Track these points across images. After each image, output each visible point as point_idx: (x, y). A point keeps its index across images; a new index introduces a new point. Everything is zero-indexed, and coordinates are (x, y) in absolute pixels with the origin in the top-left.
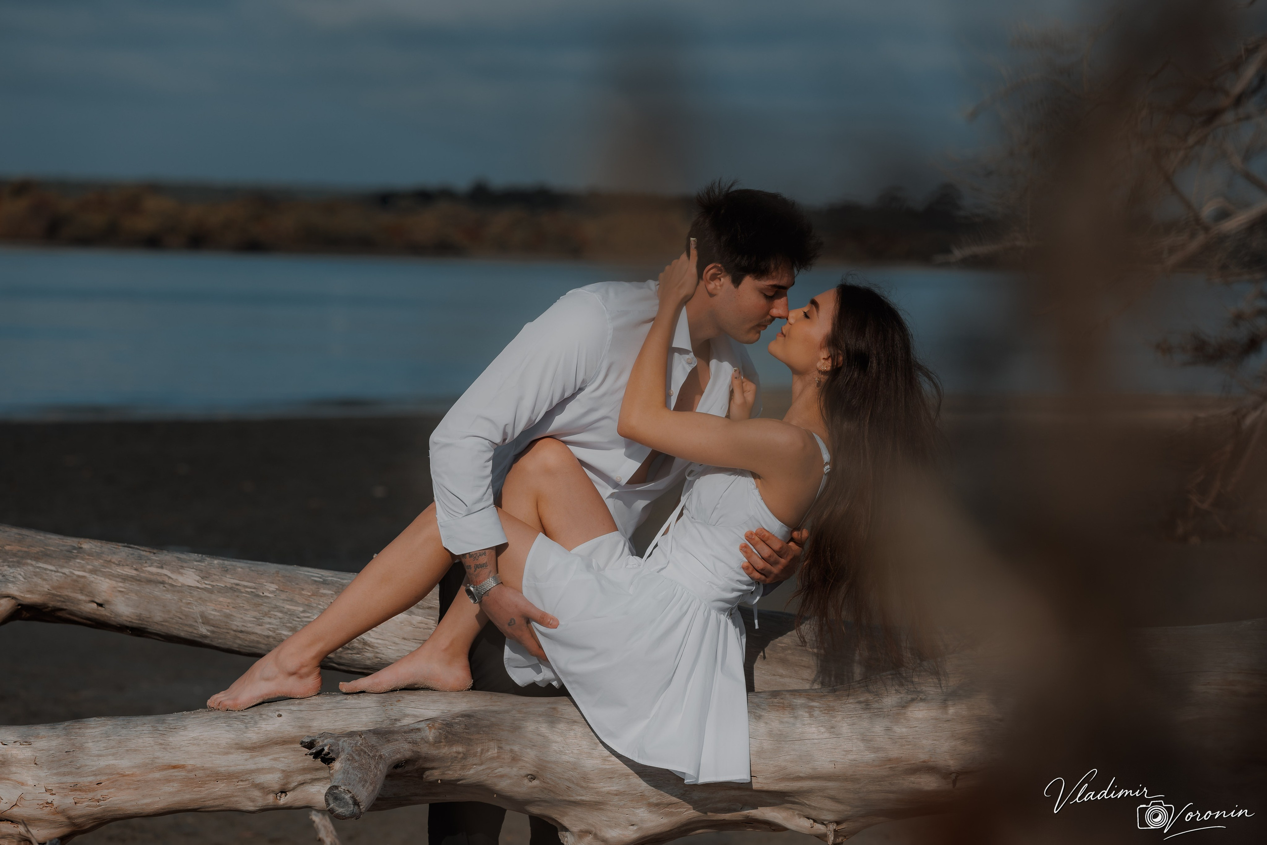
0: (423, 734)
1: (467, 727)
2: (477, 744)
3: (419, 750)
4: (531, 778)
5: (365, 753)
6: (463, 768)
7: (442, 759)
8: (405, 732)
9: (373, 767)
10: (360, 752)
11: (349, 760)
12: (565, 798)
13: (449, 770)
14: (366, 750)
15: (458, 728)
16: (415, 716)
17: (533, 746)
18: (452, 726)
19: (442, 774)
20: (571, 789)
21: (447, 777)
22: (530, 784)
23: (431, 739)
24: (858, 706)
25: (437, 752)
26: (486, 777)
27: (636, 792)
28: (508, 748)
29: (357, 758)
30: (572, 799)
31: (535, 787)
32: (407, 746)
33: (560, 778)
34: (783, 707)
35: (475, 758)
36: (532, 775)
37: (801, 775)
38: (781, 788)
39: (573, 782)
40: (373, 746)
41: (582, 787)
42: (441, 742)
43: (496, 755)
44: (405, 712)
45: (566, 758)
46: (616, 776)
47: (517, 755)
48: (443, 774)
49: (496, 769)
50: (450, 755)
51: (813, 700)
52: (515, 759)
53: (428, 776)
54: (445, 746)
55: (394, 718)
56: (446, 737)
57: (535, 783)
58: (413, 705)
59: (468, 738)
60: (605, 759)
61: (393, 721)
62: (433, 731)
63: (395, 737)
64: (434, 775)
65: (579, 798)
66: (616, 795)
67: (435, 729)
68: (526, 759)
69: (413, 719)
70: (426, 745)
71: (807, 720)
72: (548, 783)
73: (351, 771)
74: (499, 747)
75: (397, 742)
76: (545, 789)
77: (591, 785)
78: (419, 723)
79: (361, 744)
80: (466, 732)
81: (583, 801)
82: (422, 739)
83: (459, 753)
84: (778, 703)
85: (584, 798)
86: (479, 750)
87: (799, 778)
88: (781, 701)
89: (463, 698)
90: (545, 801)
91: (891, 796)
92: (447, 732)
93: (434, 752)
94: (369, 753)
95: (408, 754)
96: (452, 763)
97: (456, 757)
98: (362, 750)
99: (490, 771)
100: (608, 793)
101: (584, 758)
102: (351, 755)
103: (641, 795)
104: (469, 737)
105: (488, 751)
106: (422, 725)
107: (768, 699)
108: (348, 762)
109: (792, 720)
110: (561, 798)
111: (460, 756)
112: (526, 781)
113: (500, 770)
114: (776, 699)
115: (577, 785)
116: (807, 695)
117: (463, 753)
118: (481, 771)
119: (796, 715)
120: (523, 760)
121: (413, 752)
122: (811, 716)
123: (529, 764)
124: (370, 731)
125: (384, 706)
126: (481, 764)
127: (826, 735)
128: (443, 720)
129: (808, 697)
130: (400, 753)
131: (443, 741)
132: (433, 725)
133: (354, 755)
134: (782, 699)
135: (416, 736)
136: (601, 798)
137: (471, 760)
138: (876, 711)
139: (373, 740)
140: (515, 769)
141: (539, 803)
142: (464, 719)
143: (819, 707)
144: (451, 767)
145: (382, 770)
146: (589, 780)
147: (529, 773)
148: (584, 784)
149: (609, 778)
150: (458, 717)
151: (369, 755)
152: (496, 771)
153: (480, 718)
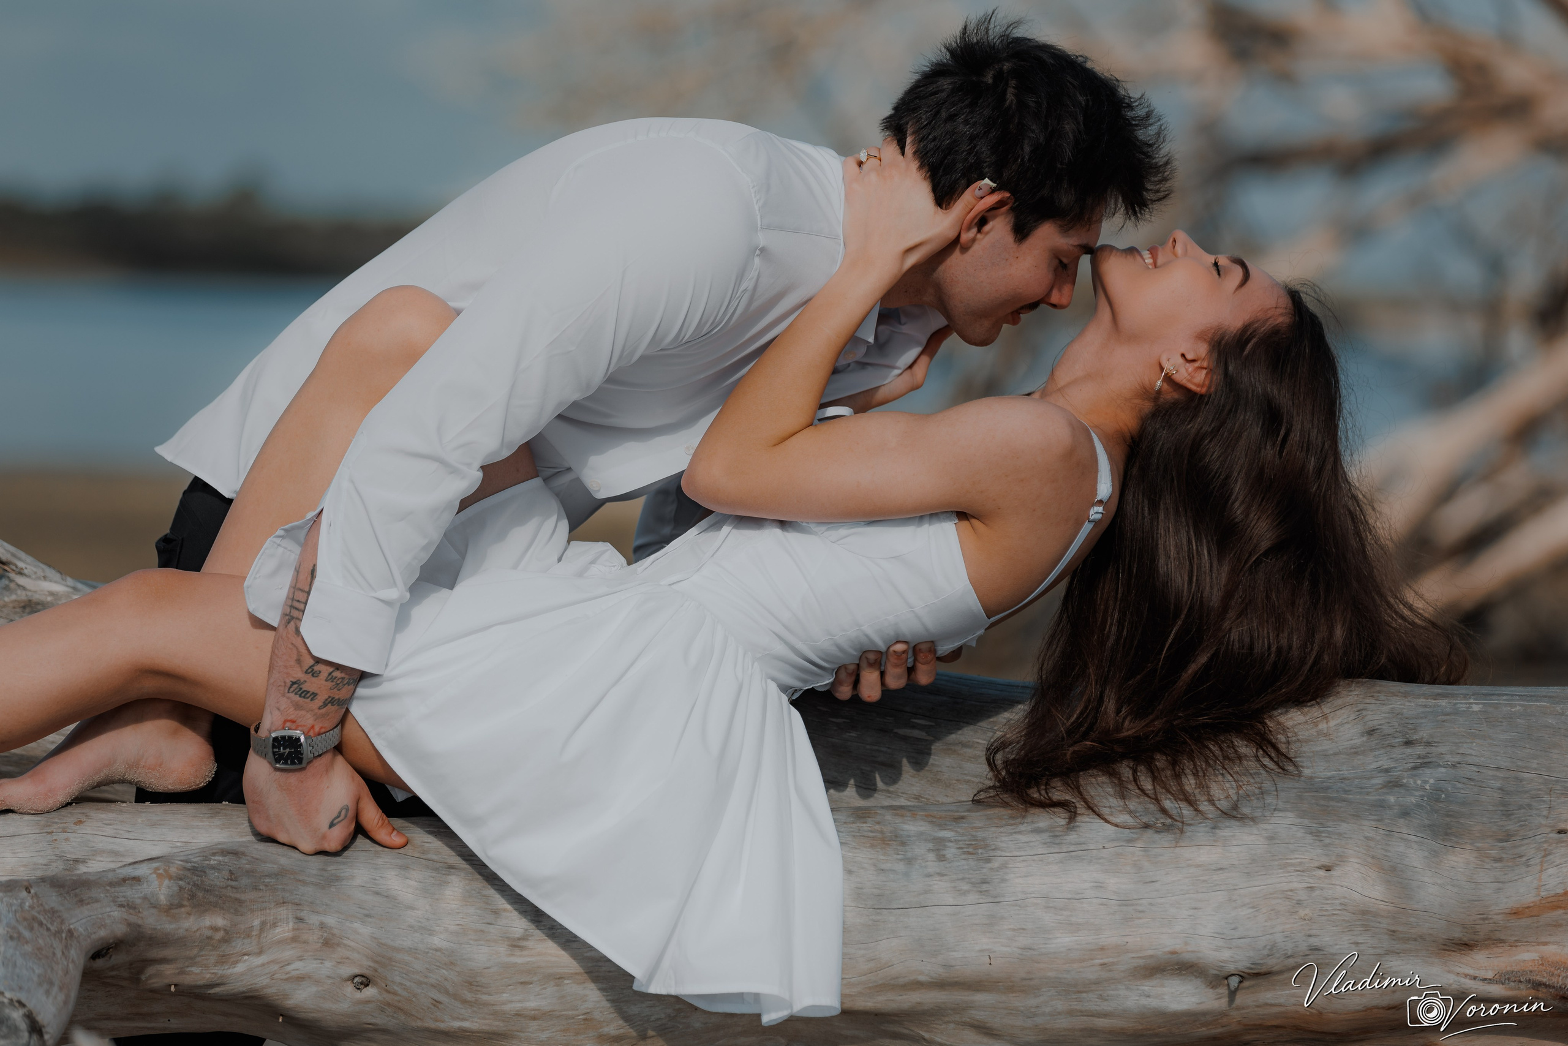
0: (146, 889)
1: (233, 876)
2: (252, 911)
3: (140, 922)
4: (362, 983)
5: (41, 924)
6: (223, 960)
7: (181, 942)
8: (112, 884)
9: (59, 954)
10: (32, 922)
11: (11, 938)
12: (426, 1025)
13: (194, 964)
14: (41, 918)
15: (215, 878)
16: (116, 853)
17: (367, 916)
18: (205, 872)
19: (178, 973)
20: (441, 1006)
21: (187, 980)
22: (359, 995)
23: (163, 899)
24: (1035, 838)
25: (173, 926)
26: (268, 980)
27: (574, 1012)
28: (314, 919)
29: (26, 934)
30: (442, 1026)
31: (367, 1002)
32: (117, 913)
33: (419, 983)
34: (883, 840)
35: (246, 941)
36: (362, 976)
37: (922, 978)
38: (879, 1006)
39: (447, 992)
40: (53, 912)
41: (464, 1002)
42: (181, 906)
43: (290, 934)
44: (94, 845)
45: (437, 941)
46: (535, 979)
47: (333, 935)
48: (182, 972)
49: (288, 964)
50: (198, 934)
51: (942, 827)
52: (329, 943)
53: (150, 977)
54: (190, 914)
55: (73, 856)
56: (193, 896)
57: (370, 992)
58: (109, 830)
59: (236, 899)
60: (516, 944)
61: (71, 863)
62: (166, 882)
63: (95, 893)
64: (165, 975)
65: (456, 1024)
66: (534, 1018)
67: (170, 878)
68: (352, 944)
69: (114, 859)
70: (153, 911)
71: (933, 865)
72: (395, 994)
73: (20, 961)
74: (297, 918)
75: (96, 905)
76: (389, 1004)
77: (485, 997)
78: (136, 866)
79: (32, 907)
80: (232, 887)
81: (464, 1030)
82: (145, 898)
83: (215, 929)
84: (871, 832)
85: (466, 1025)
86: (256, 923)
87: (917, 985)
88: (877, 827)
89: (212, 817)
90: (384, 1031)
91: (1102, 1023)
92: (195, 885)
93: (167, 926)
94: (49, 925)
95: (120, 930)
96: (201, 949)
97: (210, 938)
98: (34, 919)
99: (276, 967)
100: (518, 1015)
101: (471, 942)
102: (14, 928)
103: (585, 1020)
104: (238, 896)
105: (274, 925)
106: (143, 870)
107: (850, 823)
108: (12, 944)
109: (901, 867)
110: (419, 1024)
111: (219, 935)
112: (349, 989)
113: (298, 965)
114: (865, 823)
115: (455, 997)
116: (926, 816)
117: (225, 930)
118: (257, 967)
119: (909, 855)
120: (345, 945)
121: (129, 924)
122: (941, 858)
123: (359, 953)
124: (43, 880)
125: (50, 833)
126: (260, 953)
127: (972, 897)
128: (186, 861)
129: (930, 819)
130: (104, 926)
131: (185, 903)
132: (165, 870)
133: (21, 929)
134: (878, 823)
135: (131, 893)
136: (501, 1024)
137: (239, 945)
138: (1072, 848)
139: (52, 899)
140: (328, 964)
141: (370, 1035)
142: (226, 859)
143: (955, 841)
144: (198, 959)
145: (76, 959)
146: (479, 988)
147: (357, 971)
148: (469, 996)
149: (522, 983)
150: (214, 854)
151: (48, 929)
152: (289, 968)
153: (258, 857)
